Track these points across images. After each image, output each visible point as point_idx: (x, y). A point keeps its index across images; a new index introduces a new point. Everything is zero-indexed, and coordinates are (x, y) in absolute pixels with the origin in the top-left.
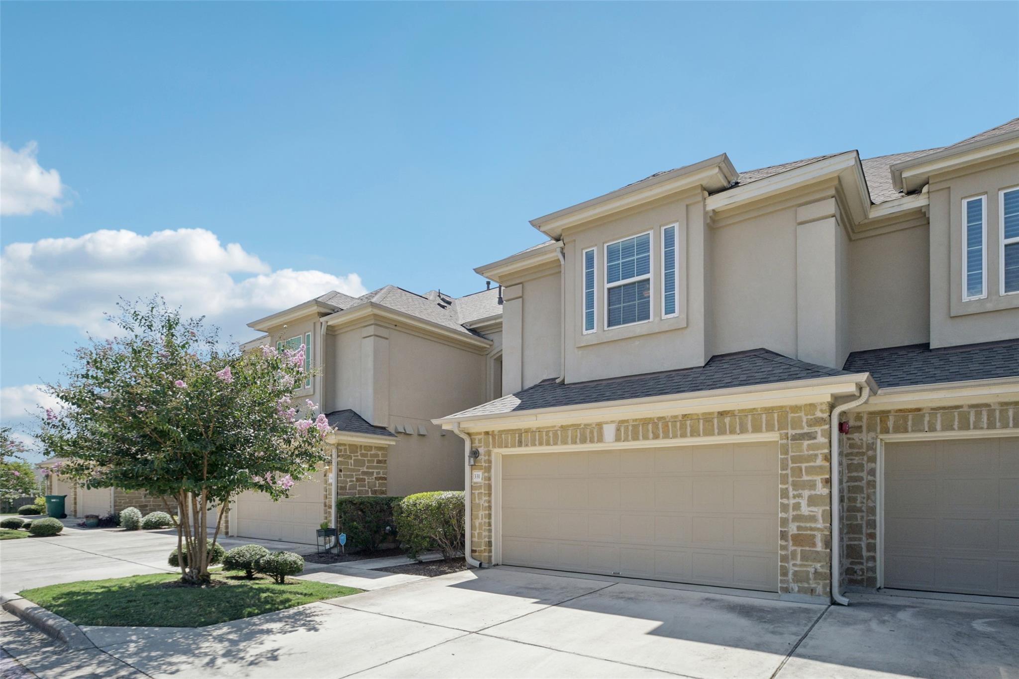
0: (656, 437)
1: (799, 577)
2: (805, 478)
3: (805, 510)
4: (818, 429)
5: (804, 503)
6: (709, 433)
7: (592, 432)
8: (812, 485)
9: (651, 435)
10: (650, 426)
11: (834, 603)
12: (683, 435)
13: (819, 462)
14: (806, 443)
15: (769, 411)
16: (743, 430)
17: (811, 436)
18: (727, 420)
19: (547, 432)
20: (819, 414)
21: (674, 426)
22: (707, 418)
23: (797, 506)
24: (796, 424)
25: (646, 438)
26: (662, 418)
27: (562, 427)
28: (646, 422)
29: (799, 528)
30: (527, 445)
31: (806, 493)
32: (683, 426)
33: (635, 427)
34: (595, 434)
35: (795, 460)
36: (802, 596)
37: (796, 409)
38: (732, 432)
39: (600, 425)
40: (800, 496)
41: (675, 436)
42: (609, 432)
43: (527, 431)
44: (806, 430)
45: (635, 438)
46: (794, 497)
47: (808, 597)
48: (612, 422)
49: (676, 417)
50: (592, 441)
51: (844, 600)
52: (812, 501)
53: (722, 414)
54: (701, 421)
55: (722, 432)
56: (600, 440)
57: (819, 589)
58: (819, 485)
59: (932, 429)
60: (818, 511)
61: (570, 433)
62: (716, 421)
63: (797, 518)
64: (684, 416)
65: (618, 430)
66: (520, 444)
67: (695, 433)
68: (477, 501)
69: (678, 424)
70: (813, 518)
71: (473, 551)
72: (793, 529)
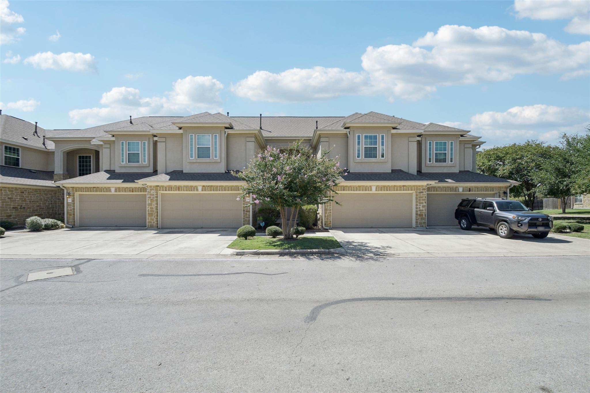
0: (387, 190)
1: (420, 223)
2: (421, 201)
3: (421, 208)
4: (424, 191)
5: (421, 207)
6: (400, 190)
7: (368, 188)
8: (423, 203)
9: (386, 190)
10: (386, 188)
11: (427, 228)
12: (394, 190)
13: (424, 198)
14: (422, 194)
15: (414, 186)
16: (409, 190)
17: (422, 192)
18: (405, 187)
19: (354, 187)
20: (424, 188)
21: (392, 188)
22: (400, 187)
23: (420, 208)
24: (420, 189)
25: (384, 190)
26: (389, 186)
27: (359, 186)
28: (384, 186)
29: (420, 213)
30: (346, 191)
31: (422, 205)
32: (394, 188)
33: (381, 188)
34: (370, 189)
35: (419, 197)
36: (421, 228)
37: (419, 186)
38: (406, 190)
39: (371, 186)
40: (420, 205)
41: (392, 191)
42: (374, 188)
43: (346, 186)
44: (421, 191)
45: (381, 190)
46: (419, 206)
47: (422, 228)
48: (375, 186)
49: (392, 186)
50: (368, 191)
51: (428, 228)
52: (423, 206)
53: (403, 186)
54: (399, 188)
55: (404, 190)
56: (371, 190)
57: (424, 226)
58: (424, 203)
59: (431, 191)
60: (424, 209)
61: (361, 188)
62: (402, 188)
63: (420, 210)
64: (394, 186)
65: (376, 188)
66: (344, 190)
67: (397, 190)
68: (326, 208)
69: (393, 188)
70: (423, 210)
71: (325, 224)
72: (419, 213)
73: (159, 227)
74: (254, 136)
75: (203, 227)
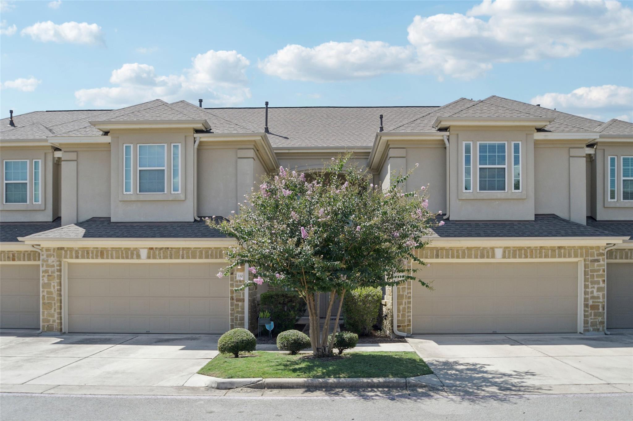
0: (526, 257)
1: (593, 324)
2: (596, 279)
3: (595, 294)
4: (601, 258)
5: (595, 290)
6: (553, 256)
7: (488, 252)
8: (598, 283)
9: (523, 256)
10: (523, 251)
11: (606, 334)
12: (541, 257)
13: (601, 272)
14: (596, 264)
15: (581, 248)
16: (570, 256)
17: (598, 261)
18: (562, 251)
19: (458, 251)
20: (601, 251)
21: (536, 252)
22: (553, 249)
23: (592, 292)
24: (592, 255)
25: (520, 257)
26: (530, 247)
27: (467, 248)
28: (520, 249)
29: (593, 302)
30: (442, 258)
31: (596, 286)
32: (540, 253)
33: (515, 251)
34: (490, 254)
35: (592, 271)
36: (594, 332)
37: (592, 248)
38: (565, 257)
39: (493, 249)
40: (594, 287)
41: (536, 257)
42: (499, 253)
43: (442, 249)
44: (596, 258)
45: (514, 257)
46: (591, 288)
47: (596, 333)
48: (500, 247)
49: (537, 247)
50: (488, 257)
51: (608, 333)
52: (599, 290)
53: (560, 248)
54: (550, 251)
55: (560, 257)
56: (493, 256)
57: (601, 329)
58: (601, 283)
59: (616, 258)
60: (600, 294)
61: (473, 252)
62: (557, 251)
63: (593, 297)
64: (541, 247)
65: (504, 252)
66: (437, 256)
67: (546, 256)
68: (401, 293)
69: (538, 251)
70: (598, 297)
71: (398, 326)
72: (590, 302)
73: (63, 331)
74: (252, 147)
75: (151, 332)
